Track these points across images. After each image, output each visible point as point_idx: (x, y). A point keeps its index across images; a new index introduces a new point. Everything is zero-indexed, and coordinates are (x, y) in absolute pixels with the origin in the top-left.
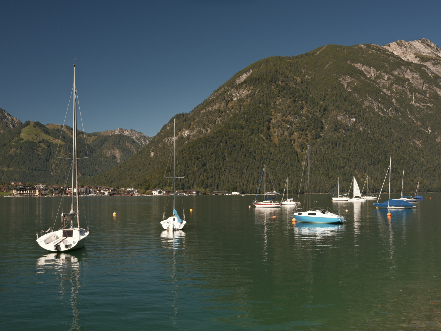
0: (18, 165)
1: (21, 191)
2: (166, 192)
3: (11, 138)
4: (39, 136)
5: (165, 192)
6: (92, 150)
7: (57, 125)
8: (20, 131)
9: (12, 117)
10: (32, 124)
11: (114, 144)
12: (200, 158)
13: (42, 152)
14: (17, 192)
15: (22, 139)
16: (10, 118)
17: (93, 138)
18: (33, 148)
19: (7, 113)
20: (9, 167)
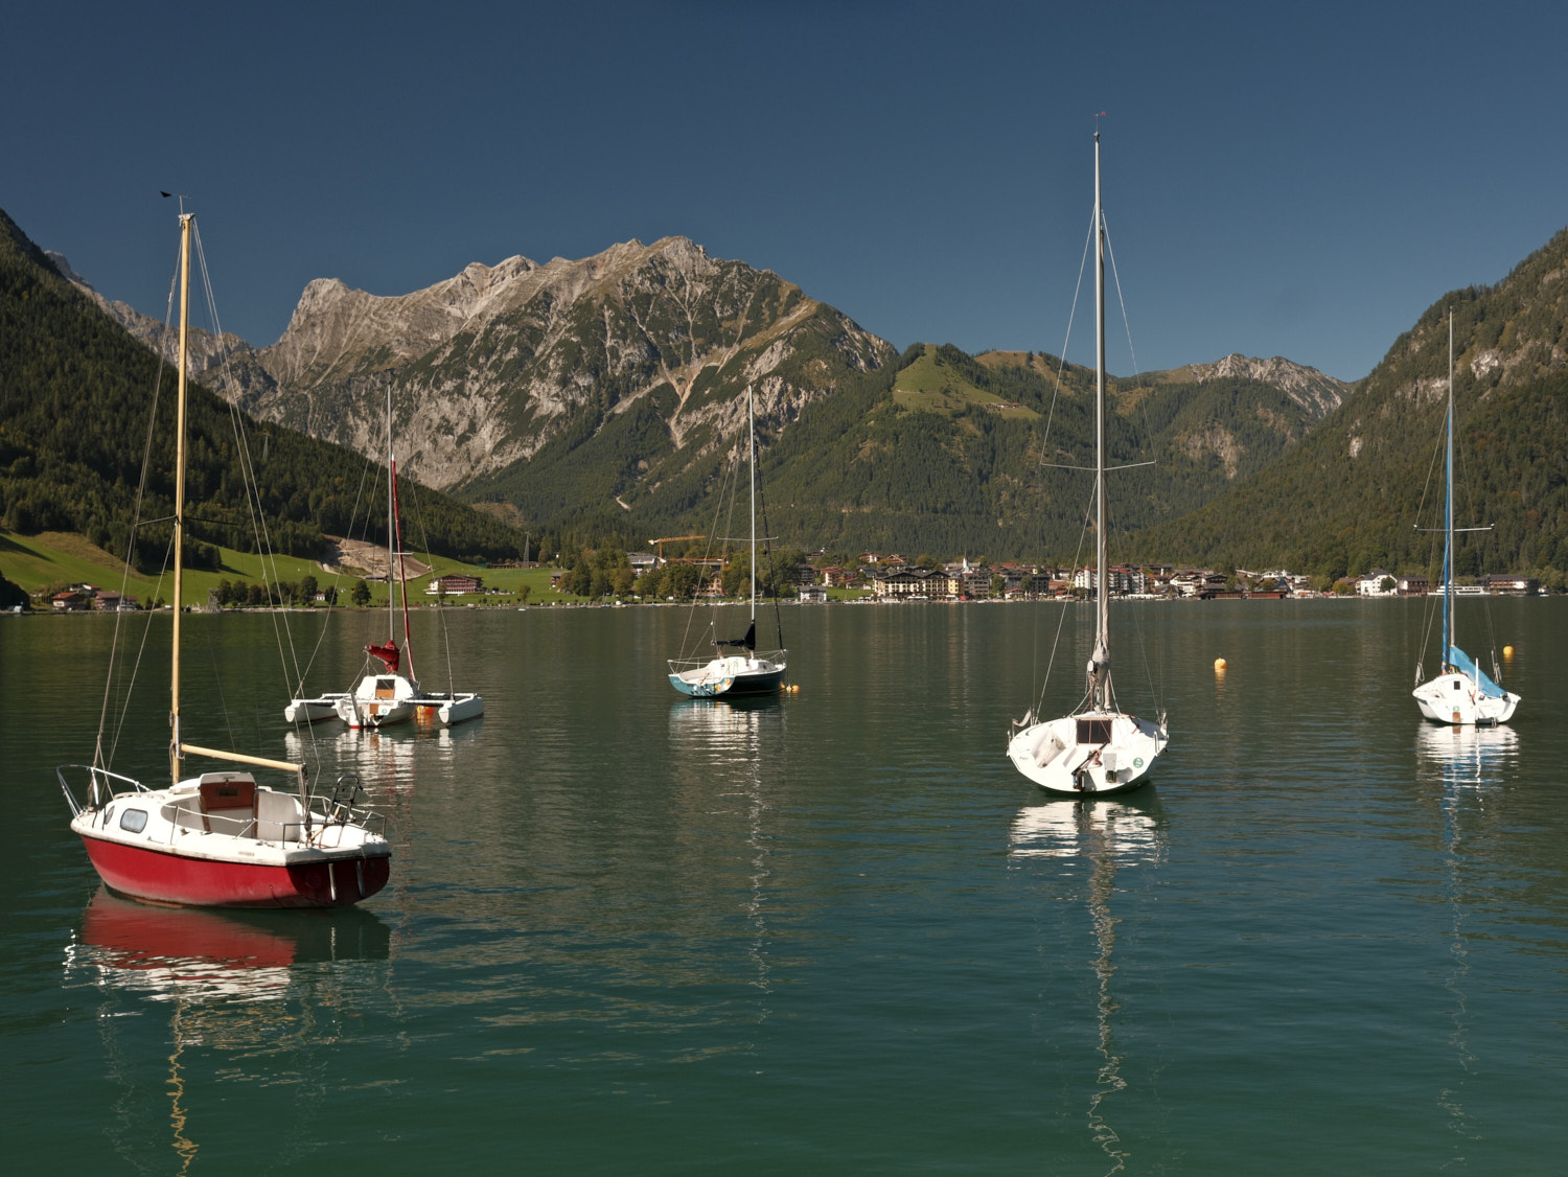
0: (888, 494)
1: (901, 585)
2: (1409, 582)
3: (864, 406)
4: (953, 393)
5: (1406, 583)
6: (1136, 437)
7: (1015, 355)
8: (891, 381)
9: (864, 334)
10: (930, 354)
11: (1213, 414)
12: (1543, 452)
13: (967, 448)
14: (887, 587)
15: (898, 408)
16: (857, 337)
17: (1139, 394)
18: (937, 436)
19: (847, 320)
20: (859, 505)
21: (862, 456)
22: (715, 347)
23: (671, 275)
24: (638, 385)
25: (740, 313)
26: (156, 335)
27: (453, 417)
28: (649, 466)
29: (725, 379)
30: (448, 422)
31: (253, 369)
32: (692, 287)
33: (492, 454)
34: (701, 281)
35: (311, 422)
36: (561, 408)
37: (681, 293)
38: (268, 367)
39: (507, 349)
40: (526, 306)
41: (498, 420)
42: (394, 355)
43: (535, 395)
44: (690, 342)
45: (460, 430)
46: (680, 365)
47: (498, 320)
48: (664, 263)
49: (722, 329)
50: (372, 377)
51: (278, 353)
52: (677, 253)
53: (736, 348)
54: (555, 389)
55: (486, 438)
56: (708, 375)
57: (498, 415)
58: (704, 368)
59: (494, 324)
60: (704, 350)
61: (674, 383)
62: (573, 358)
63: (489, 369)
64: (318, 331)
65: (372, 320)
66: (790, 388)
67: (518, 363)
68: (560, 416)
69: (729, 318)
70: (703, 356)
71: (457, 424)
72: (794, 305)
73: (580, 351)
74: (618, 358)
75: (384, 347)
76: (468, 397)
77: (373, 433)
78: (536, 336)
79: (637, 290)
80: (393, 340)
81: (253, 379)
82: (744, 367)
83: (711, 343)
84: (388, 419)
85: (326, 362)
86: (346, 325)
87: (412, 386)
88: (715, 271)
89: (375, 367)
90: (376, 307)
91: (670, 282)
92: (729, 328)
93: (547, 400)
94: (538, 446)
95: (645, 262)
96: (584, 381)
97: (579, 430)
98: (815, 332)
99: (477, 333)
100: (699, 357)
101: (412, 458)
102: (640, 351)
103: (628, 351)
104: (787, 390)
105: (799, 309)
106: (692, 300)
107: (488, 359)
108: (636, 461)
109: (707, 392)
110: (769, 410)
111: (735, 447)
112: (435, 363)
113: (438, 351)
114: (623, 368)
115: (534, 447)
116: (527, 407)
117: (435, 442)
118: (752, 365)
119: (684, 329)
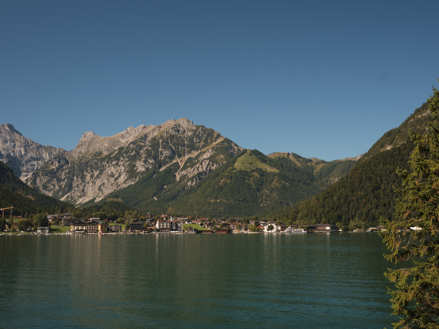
3: (225, 168)
4: (253, 165)
5: (280, 227)
7: (284, 153)
8: (235, 161)
10: (248, 152)
13: (254, 181)
15: (234, 169)
16: (236, 148)
18: (245, 178)
19: (233, 143)
20: (216, 199)
21: (220, 184)
23: (181, 129)
24: (168, 162)
25: (201, 141)
26: (38, 148)
27: (115, 172)
28: (167, 187)
29: (194, 161)
30: (113, 174)
31: (62, 158)
32: (187, 133)
33: (123, 183)
34: (190, 131)
35: (75, 174)
36: (144, 169)
37: (184, 135)
38: (67, 157)
39: (132, 152)
40: (139, 139)
41: (126, 173)
42: (103, 154)
43: (138, 165)
44: (185, 150)
45: (116, 176)
46: (181, 156)
47: (132, 143)
48: (179, 126)
49: (195, 146)
50: (95, 160)
51: (70, 153)
52: (183, 123)
53: (199, 151)
54: (143, 164)
55: (122, 179)
56: (190, 159)
57: (126, 172)
58: (189, 157)
59: (130, 144)
60: (189, 152)
61: (179, 162)
62: (149, 154)
63: (126, 158)
64: (83, 147)
65: (99, 144)
66: (211, 163)
67: (135, 156)
68: (144, 172)
69: (198, 143)
70: (189, 154)
71: (115, 174)
72: (218, 139)
73: (151, 152)
74: (163, 154)
75: (100, 151)
76: (119, 166)
77: (91, 177)
78: (141, 147)
79: (170, 134)
80: (103, 149)
81: (62, 161)
82: (200, 157)
83: (192, 150)
84: (96, 173)
85: (84, 156)
86: (92, 145)
87: (104, 163)
88: (195, 128)
89: (97, 158)
90: (101, 140)
91: (181, 132)
92: (198, 145)
93: (140, 167)
94: (136, 181)
95: (173, 126)
96: (151, 161)
97: (149, 175)
98: (222, 146)
99: (125, 147)
100: (188, 154)
101: (102, 185)
102: (169, 152)
103: (165, 152)
104: (210, 164)
105: (219, 140)
106: (187, 137)
107: (126, 155)
108: (163, 185)
109: (188, 165)
110: (204, 170)
111: (190, 181)
112: (112, 156)
113: (113, 152)
114: (164, 157)
115: (135, 181)
116: (135, 169)
117: (108, 180)
118: (202, 156)
119: (184, 146)
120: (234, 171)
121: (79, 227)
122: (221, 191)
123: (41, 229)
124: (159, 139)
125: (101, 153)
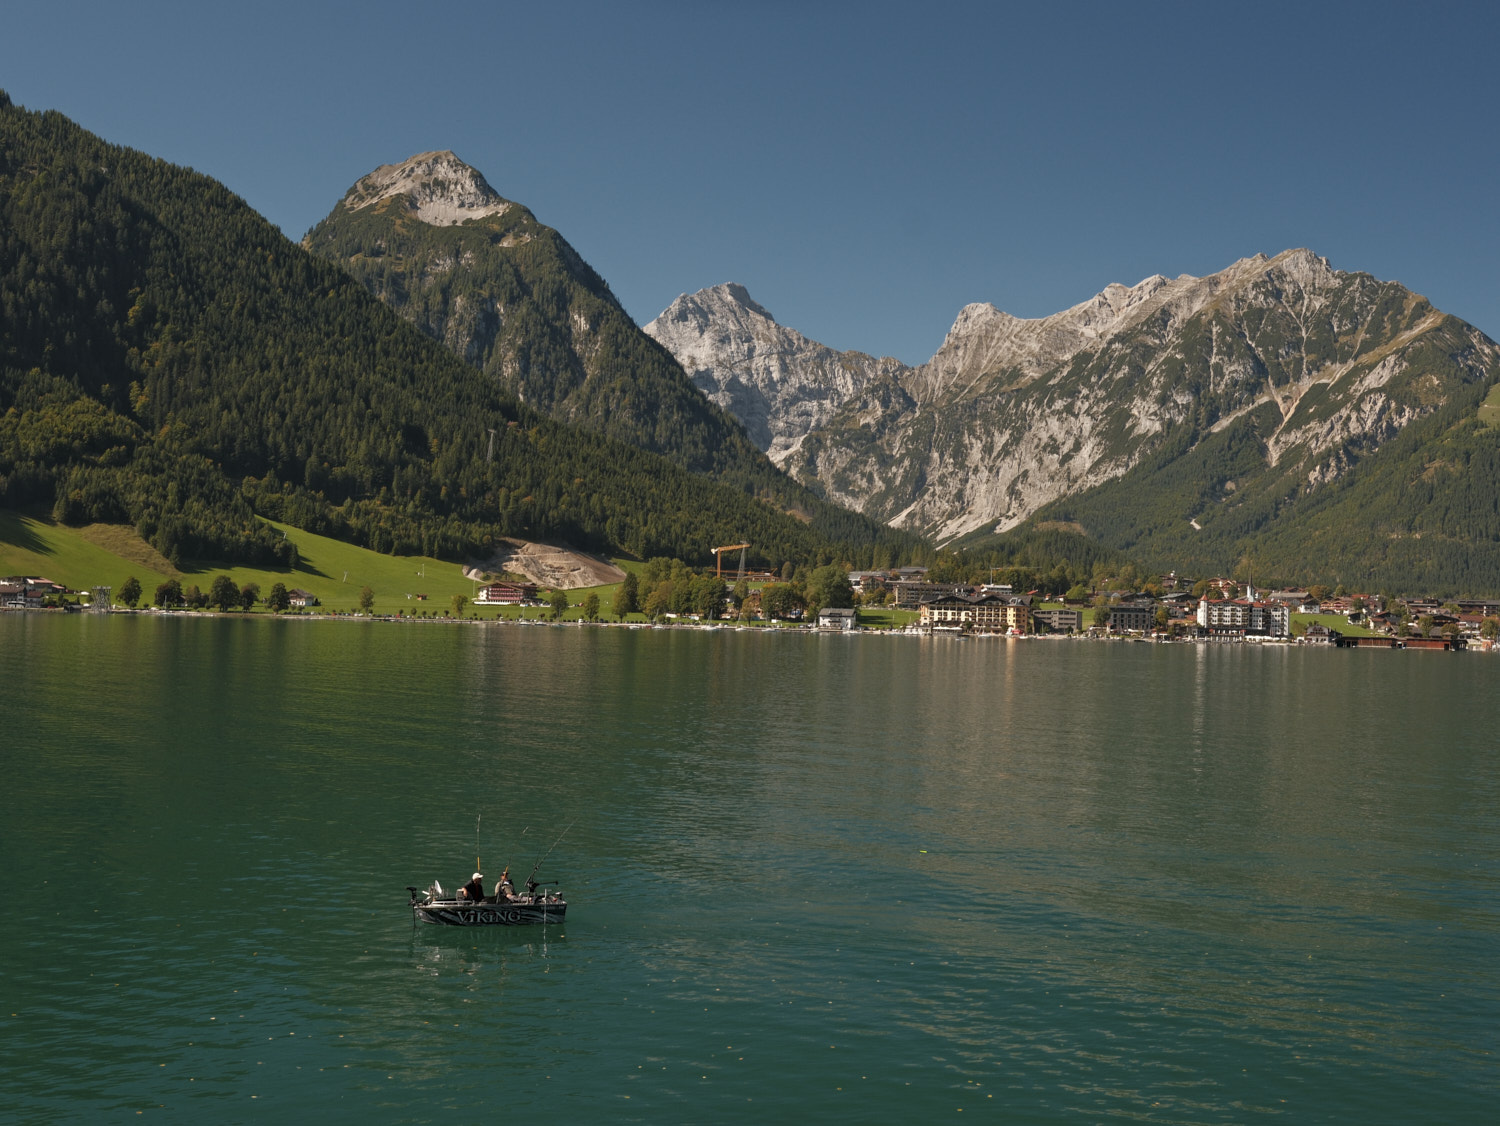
0: (1444, 520)
3: (1445, 423)
8: (1482, 395)
14: (932, 614)
15: (1479, 425)
20: (1410, 530)
21: (1424, 476)
22: (1328, 363)
23: (1289, 289)
24: (1240, 403)
25: (1359, 327)
26: (822, 360)
27: (1060, 437)
28: (1237, 486)
29: (1332, 397)
30: (1055, 441)
31: (893, 390)
32: (1310, 300)
33: (1088, 473)
34: (1320, 295)
35: (936, 440)
36: (1157, 426)
37: (1298, 307)
38: (909, 388)
39: (1118, 368)
40: (1143, 325)
41: (1098, 440)
42: (1023, 375)
43: (1136, 413)
44: (1302, 359)
45: (1065, 449)
46: (1288, 382)
47: (1118, 338)
48: (1281, 276)
49: (1338, 345)
50: (998, 397)
51: (920, 375)
52: (1296, 266)
53: (1351, 364)
54: (1154, 408)
55: (1085, 458)
56: (1318, 391)
57: (1098, 435)
58: (1314, 385)
59: (1110, 343)
60: (1316, 366)
61: (1279, 400)
62: (1175, 376)
63: (1099, 389)
64: (960, 353)
65: (1012, 342)
66: (1393, 405)
67: (1128, 382)
68: (1156, 435)
69: (1346, 333)
70: (1314, 373)
71: (1063, 443)
72: (1419, 318)
73: (1183, 367)
74: (1222, 376)
75: (1015, 368)
76: (1076, 416)
77: (985, 452)
78: (1149, 353)
79: (1250, 304)
80: (1023, 358)
81: (893, 400)
82: (1353, 383)
83: (1324, 359)
84: (1001, 440)
85: (964, 383)
86: (988, 348)
87: (1027, 406)
88: (1336, 283)
89: (1005, 388)
90: (1018, 329)
91: (1287, 296)
92: (1346, 343)
93: (1146, 419)
94: (1131, 465)
95: (1261, 276)
96: (1182, 399)
97: (1176, 444)
98: (1434, 345)
99: (1096, 352)
100: (1310, 373)
101: (1018, 477)
102: (1245, 368)
103: (1232, 368)
104: (1389, 408)
105: (1424, 322)
106: (1308, 314)
107: (1100, 378)
108: (1222, 481)
109: (1311, 410)
110: (1367, 429)
111: (1318, 468)
112: (1051, 383)
113: (1056, 370)
114: (1226, 385)
115: (1128, 466)
116: (1127, 425)
117: (1040, 461)
118: (1361, 381)
119: (1296, 345)
120: (1476, 434)
121: (946, 614)
122: (1429, 503)
123: (830, 616)
124: (1210, 322)
125: (1016, 373)
